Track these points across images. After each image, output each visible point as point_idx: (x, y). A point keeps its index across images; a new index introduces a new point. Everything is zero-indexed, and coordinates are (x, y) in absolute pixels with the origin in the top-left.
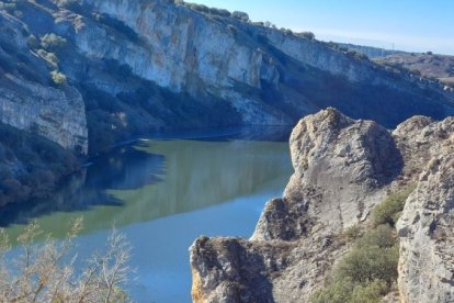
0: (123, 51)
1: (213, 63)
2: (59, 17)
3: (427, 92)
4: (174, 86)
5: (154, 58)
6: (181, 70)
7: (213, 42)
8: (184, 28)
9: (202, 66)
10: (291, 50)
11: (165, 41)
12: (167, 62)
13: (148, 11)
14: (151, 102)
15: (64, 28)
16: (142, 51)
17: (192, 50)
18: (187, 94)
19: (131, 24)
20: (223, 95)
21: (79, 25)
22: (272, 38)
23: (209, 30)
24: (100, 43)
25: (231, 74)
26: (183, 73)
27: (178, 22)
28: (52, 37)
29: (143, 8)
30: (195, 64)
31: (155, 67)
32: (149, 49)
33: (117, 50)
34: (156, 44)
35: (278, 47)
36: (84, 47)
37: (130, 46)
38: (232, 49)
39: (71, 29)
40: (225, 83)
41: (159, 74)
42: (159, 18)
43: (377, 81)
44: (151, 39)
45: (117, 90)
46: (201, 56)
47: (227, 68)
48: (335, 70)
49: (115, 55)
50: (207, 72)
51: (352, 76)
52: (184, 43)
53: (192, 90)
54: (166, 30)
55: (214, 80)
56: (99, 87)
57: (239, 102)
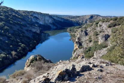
3: (71, 22)
4: (43, 24)
7: (47, 18)
8: (44, 17)
10: (55, 18)
11: (42, 19)
12: (42, 21)
17: (45, 19)
19: (37, 17)
20: (49, 24)
21: (32, 18)
27: (43, 16)
29: (39, 15)
30: (45, 21)
32: (40, 20)
34: (41, 19)
37: (38, 20)
38: (49, 19)
41: (41, 23)
43: (65, 21)
44: (40, 18)
46: (46, 20)
48: (60, 20)
49: (36, 21)
50: (46, 22)
51: (62, 21)
53: (45, 24)
54: (42, 17)
55: (47, 23)
57: (51, 25)
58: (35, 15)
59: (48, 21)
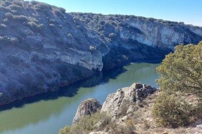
0: (136, 36)
1: (166, 38)
2: (116, 28)
4: (152, 45)
5: (146, 37)
6: (155, 41)
7: (166, 32)
8: (156, 29)
9: (163, 39)
11: (150, 32)
12: (151, 38)
13: (144, 24)
14: (143, 50)
15: (117, 31)
16: (142, 36)
17: (159, 35)
18: (157, 47)
19: (140, 28)
20: (169, 47)
22: (191, 29)
23: (165, 28)
24: (126, 34)
25: (172, 41)
26: (156, 41)
27: (154, 27)
28: (112, 34)
29: (143, 24)
30: (161, 39)
31: (147, 40)
32: (145, 35)
33: (134, 36)
35: (193, 32)
36: (122, 36)
37: (138, 34)
38: (173, 34)
39: (119, 31)
40: (170, 44)
41: (148, 42)
42: (148, 26)
44: (145, 32)
45: (131, 48)
46: (162, 36)
47: (171, 39)
49: (133, 37)
50: (164, 41)
52: (156, 32)
53: (159, 46)
54: (150, 29)
55: (167, 43)
56: (125, 47)
58: (133, 24)
59: (169, 39)
